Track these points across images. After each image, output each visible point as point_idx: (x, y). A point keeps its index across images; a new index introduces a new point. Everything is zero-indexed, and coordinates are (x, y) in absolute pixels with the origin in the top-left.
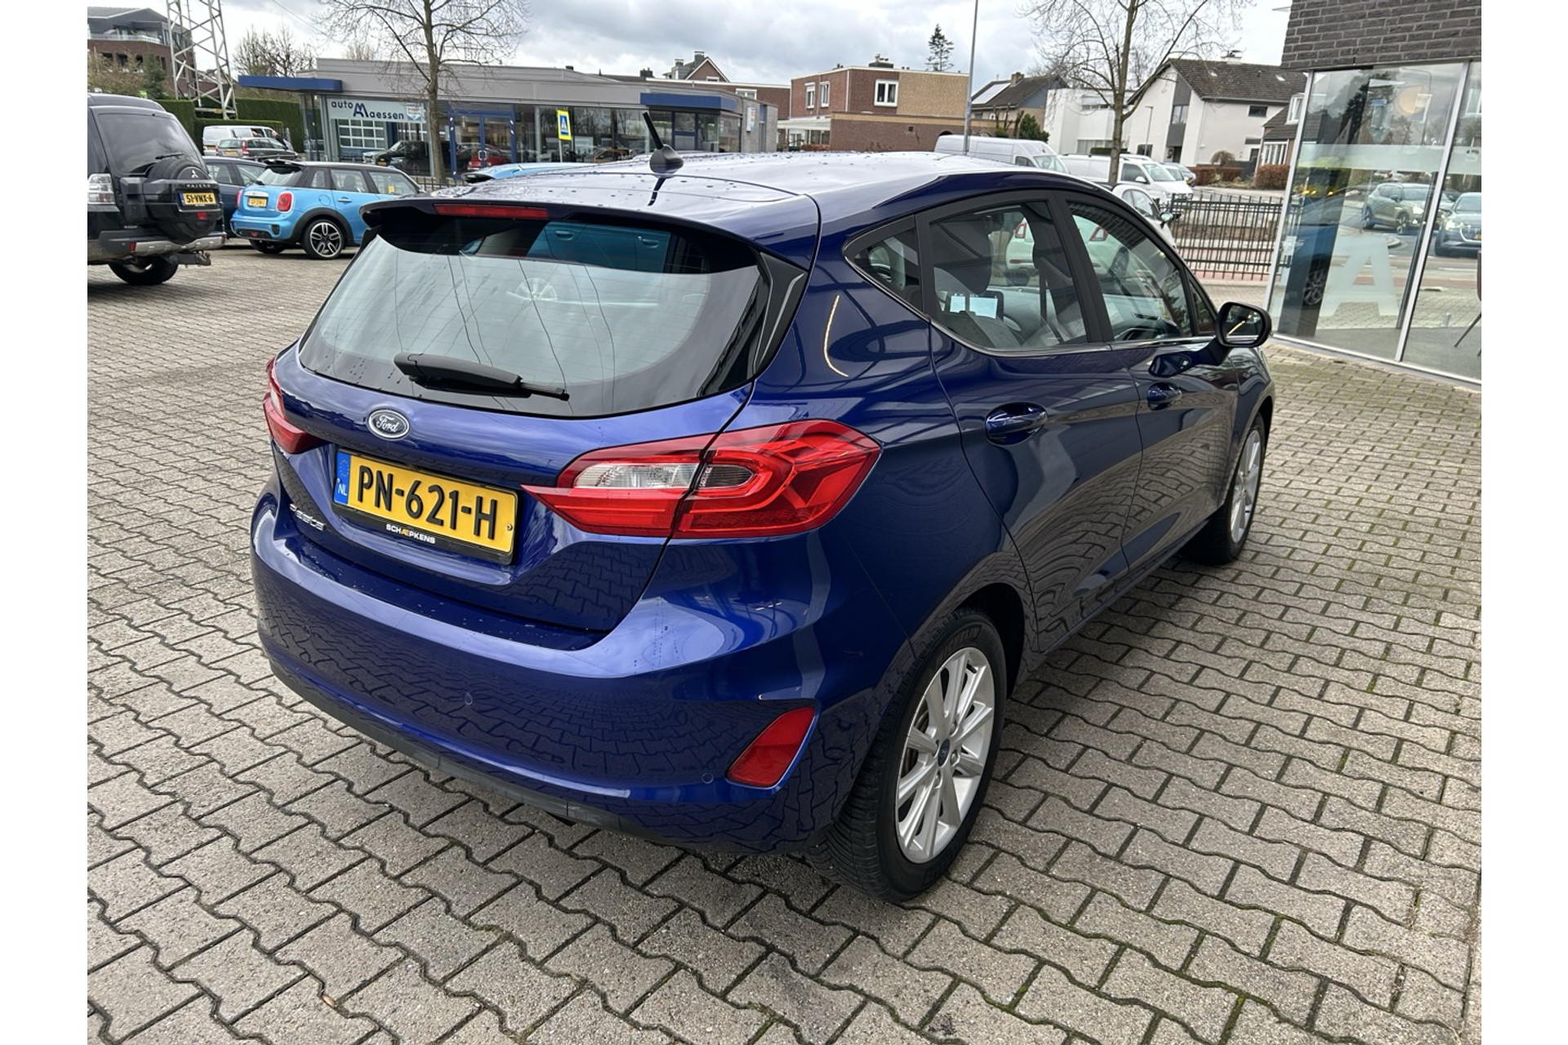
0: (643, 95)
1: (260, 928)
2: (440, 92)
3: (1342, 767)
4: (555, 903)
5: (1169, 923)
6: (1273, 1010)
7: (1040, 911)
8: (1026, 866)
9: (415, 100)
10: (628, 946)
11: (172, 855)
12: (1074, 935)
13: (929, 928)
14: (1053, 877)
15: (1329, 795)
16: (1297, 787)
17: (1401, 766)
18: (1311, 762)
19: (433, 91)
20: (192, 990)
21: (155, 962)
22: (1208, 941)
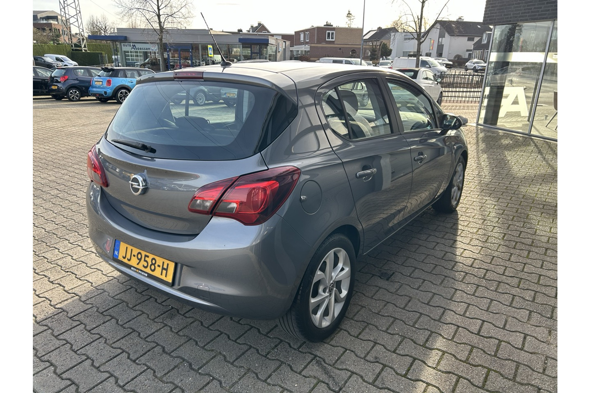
0: (239, 39)
1: (130, 352)
2: (163, 40)
3: (519, 286)
4: (235, 341)
5: (460, 344)
6: (501, 375)
7: (412, 340)
8: (406, 324)
9: (154, 43)
10: (263, 356)
11: (95, 326)
12: (426, 349)
13: (373, 347)
14: (416, 328)
15: (515, 296)
16: (503, 293)
17: (541, 285)
18: (508, 284)
19: (161, 40)
20: (108, 375)
21: (92, 365)
22: (475, 350)
